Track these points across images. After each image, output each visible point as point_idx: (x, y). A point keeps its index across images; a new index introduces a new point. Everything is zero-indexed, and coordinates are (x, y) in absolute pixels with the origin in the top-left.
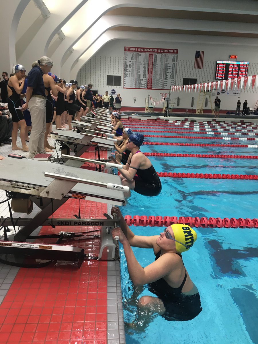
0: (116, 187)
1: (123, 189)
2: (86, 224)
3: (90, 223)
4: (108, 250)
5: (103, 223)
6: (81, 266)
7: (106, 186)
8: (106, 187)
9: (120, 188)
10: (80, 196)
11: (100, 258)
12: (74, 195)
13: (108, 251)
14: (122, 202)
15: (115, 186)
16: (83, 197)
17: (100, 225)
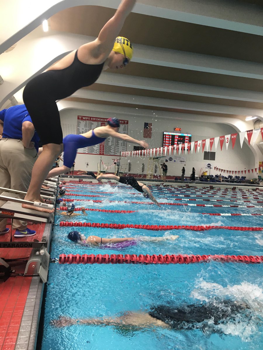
0: (41, 205)
1: (47, 206)
2: (15, 246)
3: (19, 245)
4: (33, 265)
5: (32, 244)
6: (7, 281)
7: (33, 204)
8: (33, 205)
9: (45, 205)
11: (26, 274)
13: (33, 266)
14: (47, 218)
16: (12, 213)
17: (29, 247)
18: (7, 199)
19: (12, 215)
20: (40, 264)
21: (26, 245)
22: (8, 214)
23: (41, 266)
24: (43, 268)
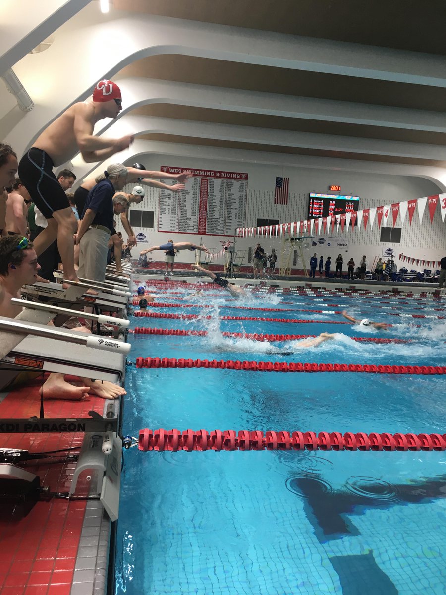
0: (104, 343)
1: (118, 347)
2: (50, 428)
3: (58, 425)
4: (89, 477)
5: (84, 425)
7: (85, 341)
8: (85, 344)
9: (112, 345)
10: (31, 361)
11: (72, 495)
12: (19, 361)
13: (89, 479)
14: (117, 373)
15: (103, 341)
16: (38, 363)
17: (79, 431)
18: (28, 331)
19: (38, 366)
20: (103, 473)
21: (72, 427)
22: (30, 365)
23: (105, 478)
24: (109, 483)
